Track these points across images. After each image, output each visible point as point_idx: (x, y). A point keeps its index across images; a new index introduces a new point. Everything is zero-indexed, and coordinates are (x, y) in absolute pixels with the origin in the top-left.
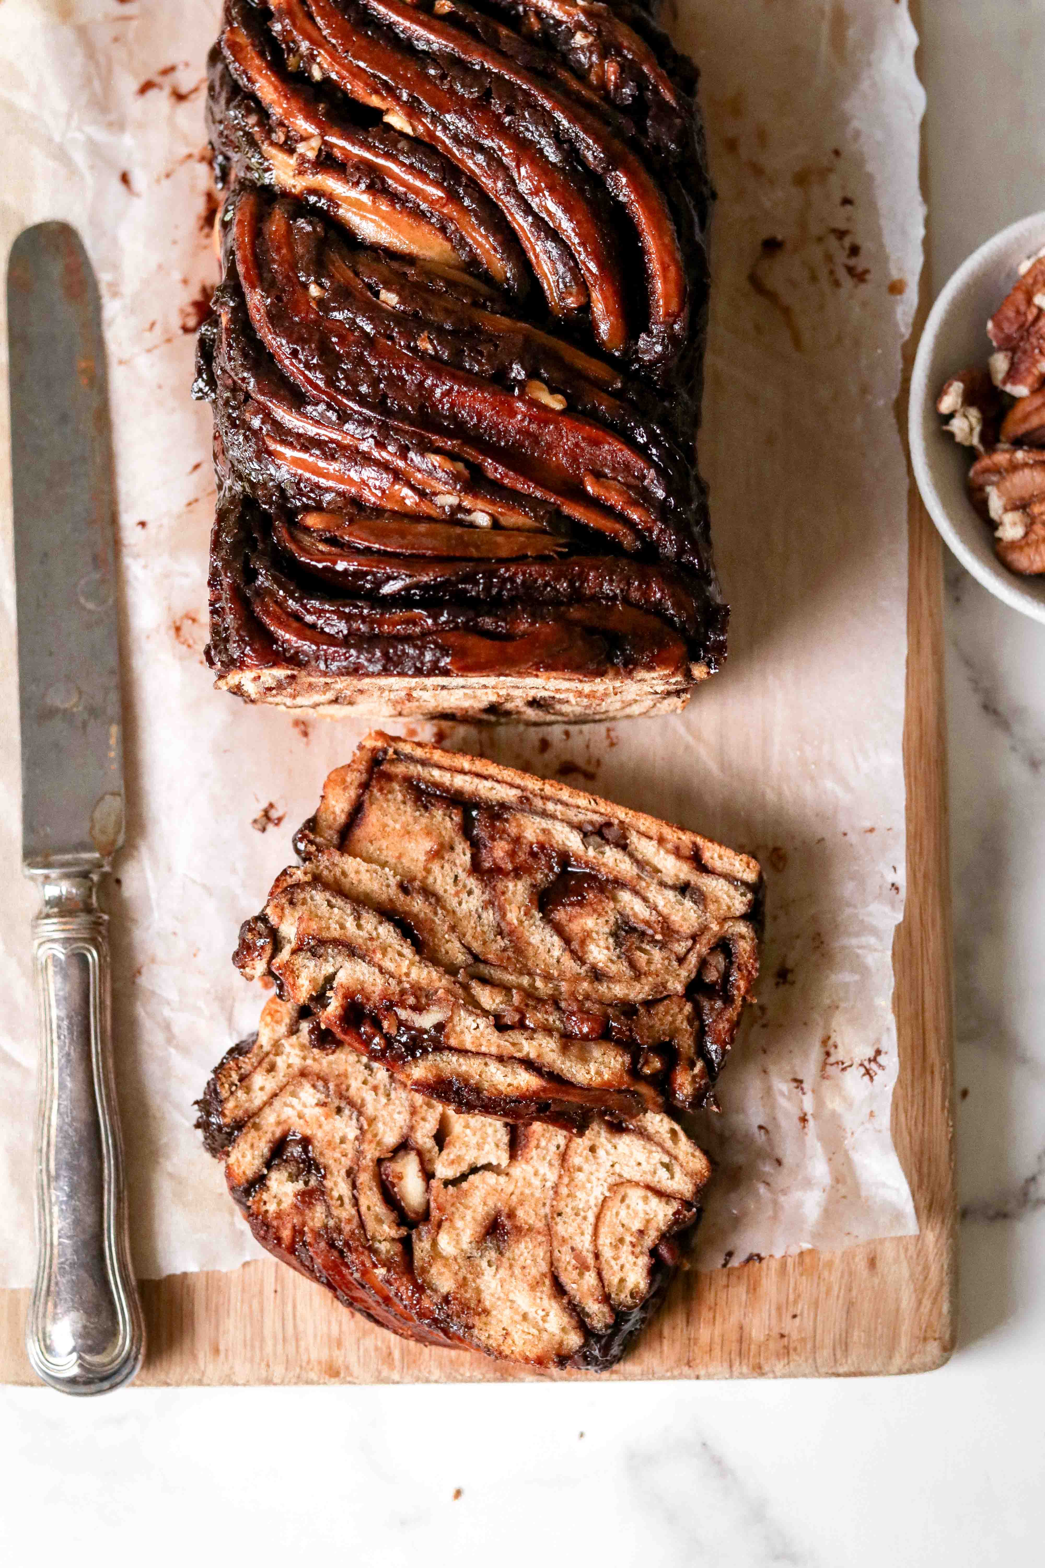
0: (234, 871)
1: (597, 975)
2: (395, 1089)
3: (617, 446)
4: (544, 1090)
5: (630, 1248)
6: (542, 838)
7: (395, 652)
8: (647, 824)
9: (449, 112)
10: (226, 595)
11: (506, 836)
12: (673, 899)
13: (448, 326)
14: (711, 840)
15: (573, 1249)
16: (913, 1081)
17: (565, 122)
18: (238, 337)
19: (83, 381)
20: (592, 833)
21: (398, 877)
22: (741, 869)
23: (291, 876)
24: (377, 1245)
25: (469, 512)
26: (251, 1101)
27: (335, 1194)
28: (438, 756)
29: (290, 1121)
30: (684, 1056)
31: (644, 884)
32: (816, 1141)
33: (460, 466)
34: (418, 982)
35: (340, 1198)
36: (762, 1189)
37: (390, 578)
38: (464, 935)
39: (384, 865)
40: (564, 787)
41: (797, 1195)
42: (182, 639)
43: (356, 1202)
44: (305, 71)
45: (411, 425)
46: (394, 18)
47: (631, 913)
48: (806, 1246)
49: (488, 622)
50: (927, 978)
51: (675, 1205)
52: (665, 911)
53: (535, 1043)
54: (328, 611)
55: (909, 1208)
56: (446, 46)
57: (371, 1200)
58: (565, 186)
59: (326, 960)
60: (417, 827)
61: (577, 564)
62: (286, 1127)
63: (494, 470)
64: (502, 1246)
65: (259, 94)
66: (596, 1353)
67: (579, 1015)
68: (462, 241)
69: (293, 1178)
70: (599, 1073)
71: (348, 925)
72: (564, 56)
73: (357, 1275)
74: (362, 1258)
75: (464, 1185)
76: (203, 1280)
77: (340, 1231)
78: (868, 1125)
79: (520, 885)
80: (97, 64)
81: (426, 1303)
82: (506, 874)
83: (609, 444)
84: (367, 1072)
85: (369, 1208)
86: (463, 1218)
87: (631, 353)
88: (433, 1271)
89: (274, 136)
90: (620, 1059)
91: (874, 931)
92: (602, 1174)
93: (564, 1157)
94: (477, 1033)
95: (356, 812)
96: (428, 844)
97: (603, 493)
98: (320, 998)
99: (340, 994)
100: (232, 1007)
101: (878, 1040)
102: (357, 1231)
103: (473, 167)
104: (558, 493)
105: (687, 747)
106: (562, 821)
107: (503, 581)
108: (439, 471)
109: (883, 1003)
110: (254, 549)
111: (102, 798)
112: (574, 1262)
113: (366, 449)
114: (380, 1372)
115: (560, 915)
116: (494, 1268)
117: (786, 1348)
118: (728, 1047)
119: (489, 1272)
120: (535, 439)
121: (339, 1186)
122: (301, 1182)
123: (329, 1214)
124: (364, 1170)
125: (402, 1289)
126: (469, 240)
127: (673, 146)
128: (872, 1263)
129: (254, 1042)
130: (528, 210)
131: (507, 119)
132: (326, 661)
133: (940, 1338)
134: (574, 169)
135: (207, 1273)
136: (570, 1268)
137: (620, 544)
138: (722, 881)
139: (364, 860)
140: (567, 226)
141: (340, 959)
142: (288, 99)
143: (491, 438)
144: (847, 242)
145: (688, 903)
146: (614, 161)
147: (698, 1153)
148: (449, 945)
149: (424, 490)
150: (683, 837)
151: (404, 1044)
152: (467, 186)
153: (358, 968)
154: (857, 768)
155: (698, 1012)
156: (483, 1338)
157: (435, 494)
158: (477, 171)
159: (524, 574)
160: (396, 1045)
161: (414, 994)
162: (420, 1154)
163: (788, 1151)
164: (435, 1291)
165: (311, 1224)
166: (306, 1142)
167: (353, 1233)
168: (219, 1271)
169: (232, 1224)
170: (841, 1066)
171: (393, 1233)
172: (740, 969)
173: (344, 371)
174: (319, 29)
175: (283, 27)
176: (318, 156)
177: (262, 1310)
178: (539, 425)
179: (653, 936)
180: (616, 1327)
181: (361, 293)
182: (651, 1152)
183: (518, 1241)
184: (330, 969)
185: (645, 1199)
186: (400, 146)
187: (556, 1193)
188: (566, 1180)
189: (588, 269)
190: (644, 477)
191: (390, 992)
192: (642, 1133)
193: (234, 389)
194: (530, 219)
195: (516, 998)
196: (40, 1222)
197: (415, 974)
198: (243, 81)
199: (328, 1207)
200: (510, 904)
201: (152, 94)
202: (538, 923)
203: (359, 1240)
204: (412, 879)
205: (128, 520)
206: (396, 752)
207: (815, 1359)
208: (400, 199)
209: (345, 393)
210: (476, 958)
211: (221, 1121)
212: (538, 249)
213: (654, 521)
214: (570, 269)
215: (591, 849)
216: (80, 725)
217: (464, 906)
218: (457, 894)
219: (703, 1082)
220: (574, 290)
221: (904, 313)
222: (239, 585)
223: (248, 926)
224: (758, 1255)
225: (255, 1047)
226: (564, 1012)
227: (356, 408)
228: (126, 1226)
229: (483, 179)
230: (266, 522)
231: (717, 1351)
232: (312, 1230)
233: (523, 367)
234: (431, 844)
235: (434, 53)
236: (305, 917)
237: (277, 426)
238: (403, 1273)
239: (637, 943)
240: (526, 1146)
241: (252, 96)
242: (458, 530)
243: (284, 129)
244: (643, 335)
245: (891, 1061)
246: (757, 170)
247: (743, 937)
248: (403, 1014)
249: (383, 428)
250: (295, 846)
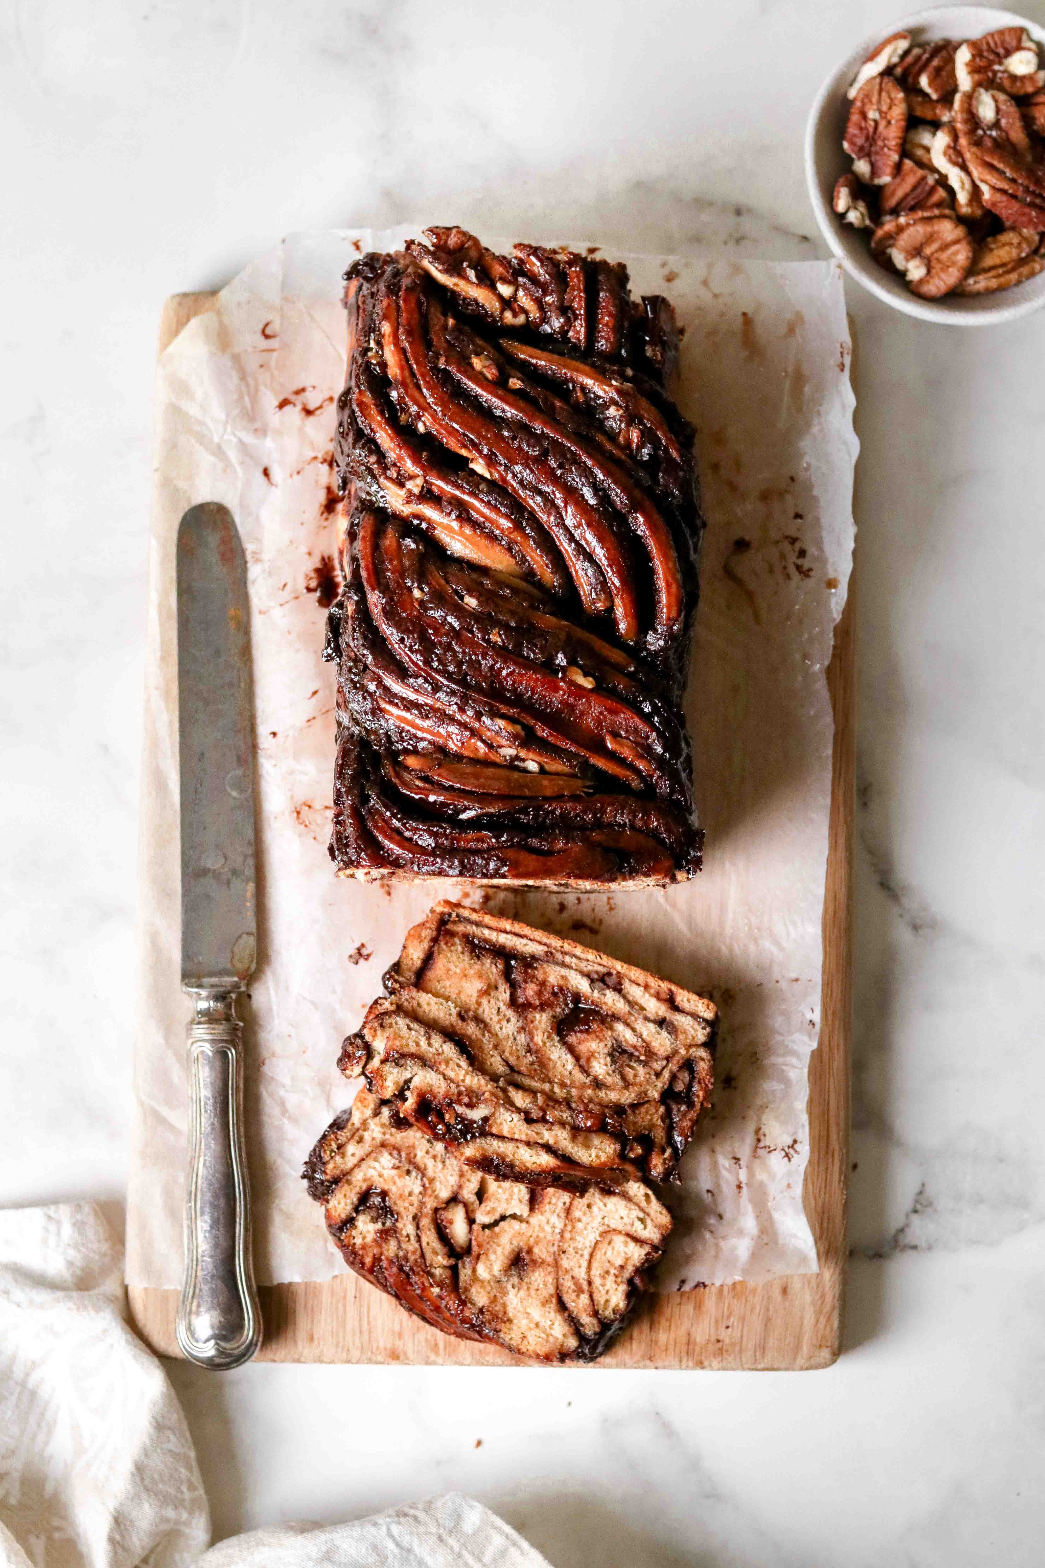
0: (334, 992)
1: (598, 1084)
2: (449, 1158)
3: (629, 714)
4: (558, 1167)
5: (614, 1279)
6: (561, 983)
7: (469, 862)
8: (637, 975)
9: (517, 464)
10: (347, 812)
11: (535, 980)
12: (654, 1031)
13: (513, 624)
14: (682, 988)
15: (573, 1278)
16: (818, 1163)
17: (601, 476)
18: (360, 623)
19: (232, 625)
20: (597, 980)
21: (458, 1009)
22: (703, 1010)
23: (381, 1005)
24: (433, 1270)
25: (523, 760)
26: (345, 1163)
27: (404, 1233)
28: (488, 919)
29: (373, 1179)
30: (657, 1145)
31: (633, 1018)
32: (747, 1203)
33: (519, 727)
34: (471, 1087)
35: (408, 1236)
36: (708, 1235)
37: (466, 809)
38: (504, 1052)
39: (447, 999)
40: (578, 945)
41: (733, 1241)
42: (301, 821)
43: (419, 1239)
44: (413, 424)
45: (485, 696)
46: (480, 391)
47: (623, 1039)
48: (738, 1278)
49: (534, 842)
50: (832, 1087)
51: (647, 1249)
52: (648, 1039)
53: (553, 1133)
54: (421, 830)
55: (812, 1254)
56: (517, 415)
57: (430, 1238)
58: (599, 523)
59: (406, 1069)
60: (472, 972)
61: (599, 802)
62: (369, 1183)
63: (542, 731)
64: (522, 1273)
65: (379, 441)
66: (587, 1351)
67: (585, 1114)
68: (523, 560)
69: (374, 1220)
70: (597, 1156)
71: (422, 1043)
72: (601, 422)
73: (418, 1292)
74: (423, 1279)
75: (497, 1229)
76: (303, 1287)
77: (407, 1259)
78: (785, 1194)
79: (544, 1015)
80: (247, 385)
81: (467, 1313)
82: (535, 1008)
83: (624, 713)
84: (428, 1145)
85: (428, 1244)
86: (495, 1253)
87: (641, 644)
88: (473, 1290)
89: (388, 473)
90: (613, 1146)
91: (795, 1054)
92: (596, 1223)
93: (568, 1211)
94: (512, 1124)
95: (428, 959)
96: (479, 985)
97: (619, 749)
98: (401, 1096)
99: (415, 1094)
100: (330, 1090)
101: (795, 1133)
102: (419, 1260)
103: (532, 504)
104: (588, 749)
105: (666, 913)
106: (576, 970)
107: (547, 813)
108: (504, 731)
109: (800, 1107)
110: (368, 780)
111: (240, 937)
112: (573, 1287)
113: (451, 712)
114: (428, 1357)
115: (572, 1039)
116: (516, 1289)
117: (721, 1350)
118: (690, 1139)
119: (512, 1292)
120: (572, 708)
121: (407, 1227)
122: (380, 1224)
123: (400, 1247)
124: (426, 1216)
125: (451, 1303)
126: (528, 558)
127: (677, 493)
128: (785, 1291)
129: (348, 1120)
130: (572, 538)
131: (559, 472)
132: (418, 866)
133: (831, 1347)
134: (606, 509)
135: (306, 1283)
136: (570, 1291)
137: (630, 785)
138: (689, 1018)
139: (434, 995)
140: (600, 553)
141: (415, 1068)
142: (401, 448)
143: (540, 706)
144: (797, 546)
145: (664, 1034)
146: (635, 506)
147: (664, 1212)
148: (493, 1059)
149: (492, 743)
150: (662, 985)
151: (460, 1130)
152: (528, 519)
153: (428, 1075)
154: (788, 935)
155: (669, 1112)
156: (507, 1339)
157: (500, 747)
158: (536, 508)
159: (561, 809)
160: (453, 1130)
161: (467, 1095)
162: (466, 1205)
163: (727, 1209)
164: (474, 1304)
165: (386, 1254)
166: (384, 1194)
167: (416, 1261)
168: (315, 1282)
169: (326, 1247)
170: (768, 1150)
171: (445, 1262)
172: (699, 1083)
173: (437, 655)
174: (425, 397)
175: (399, 394)
176: (421, 492)
177: (345, 1311)
178: (575, 698)
179: (638, 1057)
180: (601, 1334)
181: (451, 597)
182: (630, 1209)
183: (533, 1271)
184: (409, 1076)
185: (626, 1244)
186: (481, 487)
187: (562, 1236)
188: (569, 1228)
189: (613, 583)
190: (648, 737)
191: (450, 1093)
192: (625, 1196)
193: (356, 660)
194: (573, 545)
195: (540, 1100)
196: (189, 1244)
197: (468, 1081)
198: (367, 431)
199: (399, 1242)
200: (537, 1030)
201: (288, 409)
202: (557, 1044)
203: (420, 1266)
204: (467, 1010)
205: (263, 731)
206: (458, 916)
207: (741, 1358)
208: (479, 526)
209: (437, 671)
210: (512, 1068)
211: (323, 1177)
212: (577, 568)
213: (655, 770)
214: (601, 583)
215: (596, 991)
216: (225, 881)
217: (504, 1030)
218: (499, 1022)
219: (671, 1164)
220: (603, 596)
221: (837, 603)
222: (357, 806)
223: (349, 1041)
224: (703, 1283)
225: (349, 1124)
226: (574, 1110)
227: (446, 683)
228: (251, 1249)
229: (540, 514)
230: (376, 759)
231: (671, 1351)
232: (387, 1259)
233: (565, 657)
234: (482, 985)
235: (508, 419)
236: (392, 1037)
237: (386, 689)
238: (452, 1292)
239: (627, 1062)
240: (541, 1202)
241: (373, 441)
242: (516, 775)
243: (397, 469)
244: (650, 632)
245: (805, 1148)
246: (733, 488)
247: (702, 1059)
248: (460, 1109)
249: (465, 699)
250: (384, 982)
